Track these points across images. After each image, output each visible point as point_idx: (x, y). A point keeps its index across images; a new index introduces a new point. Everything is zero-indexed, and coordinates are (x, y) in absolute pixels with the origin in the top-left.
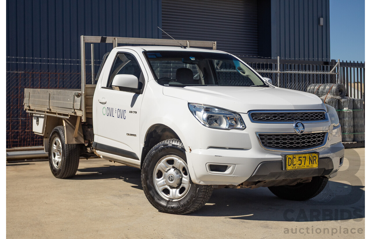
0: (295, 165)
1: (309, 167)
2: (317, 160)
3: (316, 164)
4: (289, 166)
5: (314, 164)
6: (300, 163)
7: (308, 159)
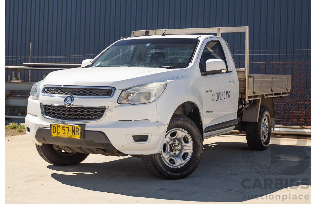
0: (59, 133)
1: (71, 137)
2: (79, 132)
3: (78, 135)
4: (53, 133)
5: (76, 135)
6: (64, 132)
7: (71, 129)
